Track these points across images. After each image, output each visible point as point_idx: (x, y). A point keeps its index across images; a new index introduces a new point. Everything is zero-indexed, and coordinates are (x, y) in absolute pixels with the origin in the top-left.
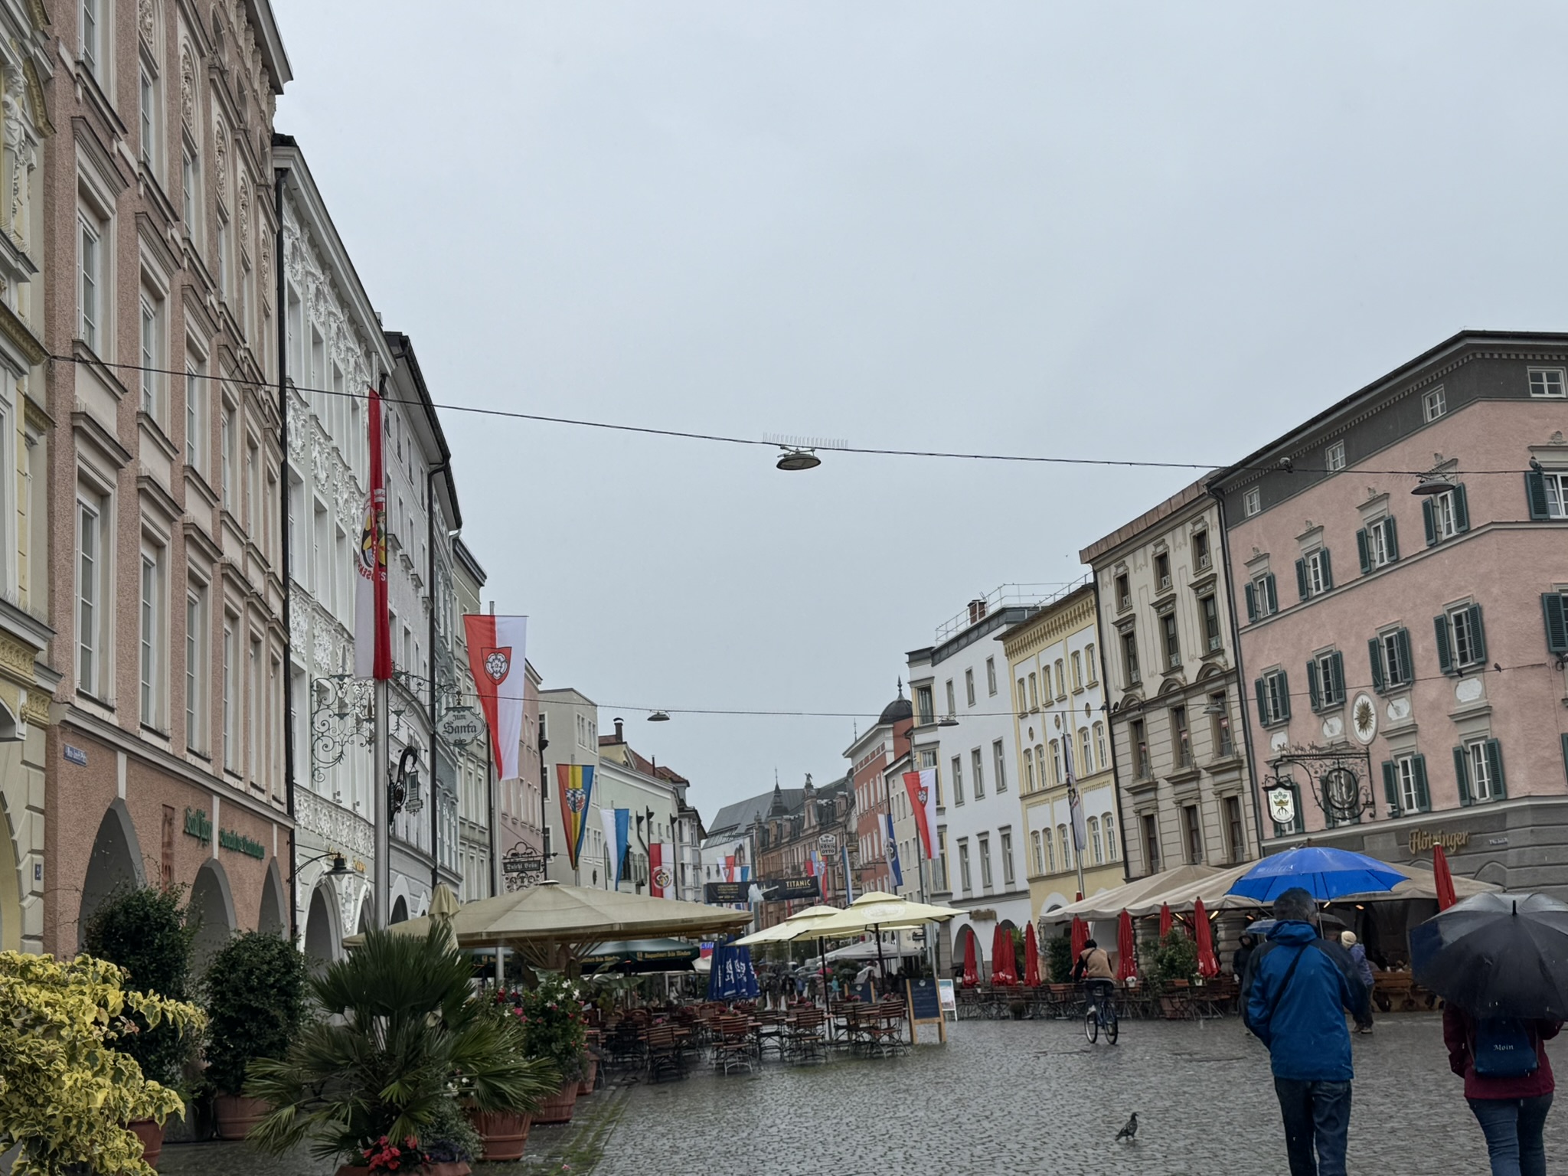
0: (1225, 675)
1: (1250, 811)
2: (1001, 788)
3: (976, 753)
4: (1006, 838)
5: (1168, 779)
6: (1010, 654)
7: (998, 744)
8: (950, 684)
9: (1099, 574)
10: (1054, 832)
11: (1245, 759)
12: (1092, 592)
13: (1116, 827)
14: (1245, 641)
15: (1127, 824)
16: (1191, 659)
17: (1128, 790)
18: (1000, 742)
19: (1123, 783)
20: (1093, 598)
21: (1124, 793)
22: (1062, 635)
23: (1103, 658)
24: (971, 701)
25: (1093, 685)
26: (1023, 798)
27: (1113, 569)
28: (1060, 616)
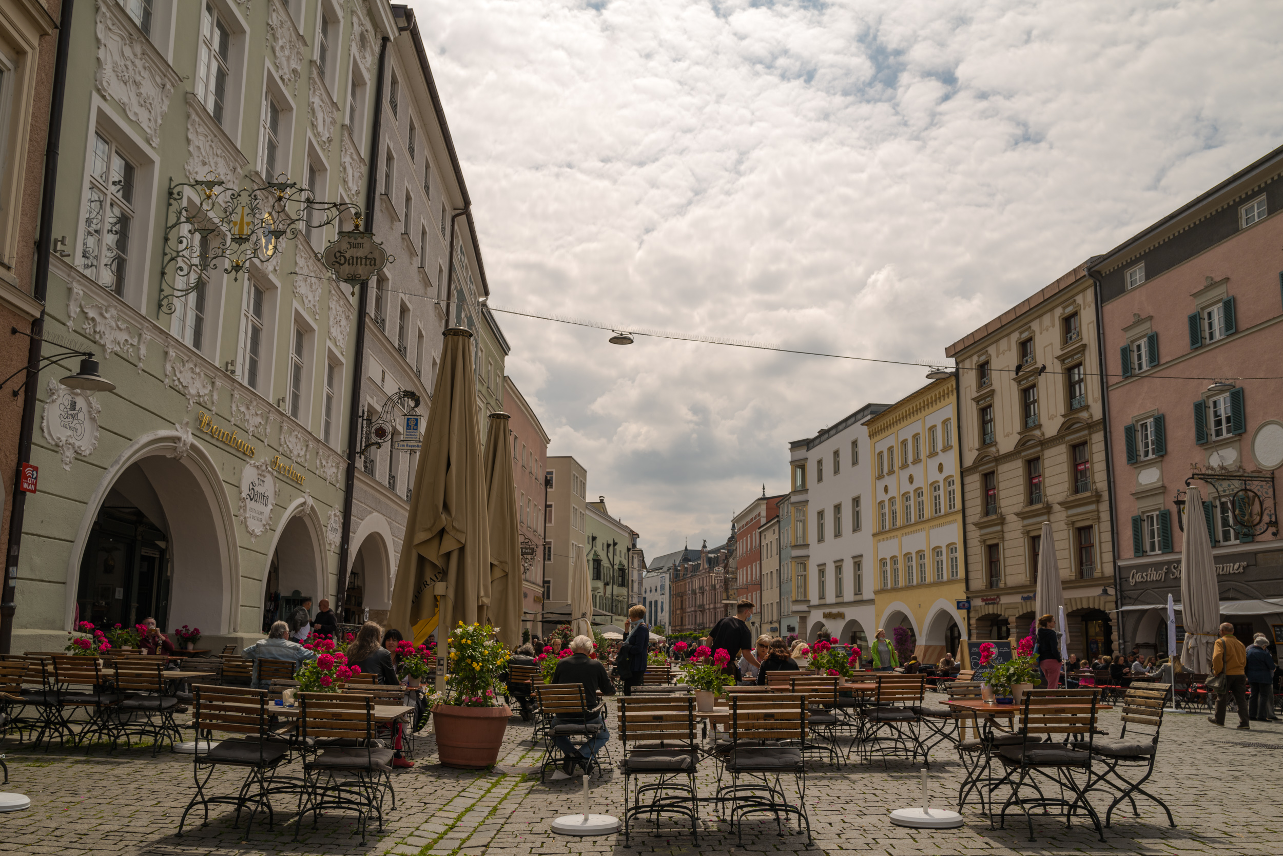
0: (1091, 426)
1: (1107, 536)
2: (857, 527)
3: (838, 508)
4: (858, 565)
5: (1017, 514)
6: (871, 435)
7: (856, 501)
8: (820, 462)
9: (961, 364)
10: (901, 560)
11: (1106, 495)
12: (953, 378)
13: (960, 555)
14: (1115, 396)
15: (970, 551)
16: (1051, 418)
17: (975, 524)
18: (859, 497)
19: (970, 520)
20: (954, 383)
21: (970, 528)
22: (920, 415)
23: (959, 427)
24: (820, 479)
25: (947, 448)
26: (874, 535)
27: (975, 358)
28: (921, 401)
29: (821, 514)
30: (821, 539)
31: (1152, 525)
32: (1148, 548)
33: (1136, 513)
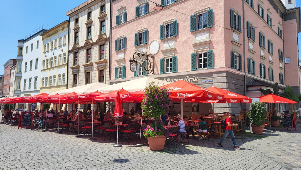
0: (106, 40)
1: (108, 73)
2: (36, 68)
3: (31, 62)
4: (36, 79)
5: (83, 65)
6: (43, 39)
7: (37, 60)
8: (27, 47)
9: (70, 19)
10: (48, 78)
11: (108, 61)
12: (68, 22)
13: (66, 77)
14: (113, 31)
15: (69, 76)
16: (95, 36)
17: (71, 68)
18: (38, 59)
19: (69, 67)
20: (68, 24)
21: (69, 69)
22: (58, 34)
23: (68, 38)
24: (27, 53)
25: (65, 45)
26: (42, 71)
27: (75, 17)
28: (58, 29)
29: (26, 63)
30: (25, 71)
31: (120, 70)
32: (118, 77)
33: (116, 66)
